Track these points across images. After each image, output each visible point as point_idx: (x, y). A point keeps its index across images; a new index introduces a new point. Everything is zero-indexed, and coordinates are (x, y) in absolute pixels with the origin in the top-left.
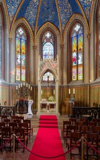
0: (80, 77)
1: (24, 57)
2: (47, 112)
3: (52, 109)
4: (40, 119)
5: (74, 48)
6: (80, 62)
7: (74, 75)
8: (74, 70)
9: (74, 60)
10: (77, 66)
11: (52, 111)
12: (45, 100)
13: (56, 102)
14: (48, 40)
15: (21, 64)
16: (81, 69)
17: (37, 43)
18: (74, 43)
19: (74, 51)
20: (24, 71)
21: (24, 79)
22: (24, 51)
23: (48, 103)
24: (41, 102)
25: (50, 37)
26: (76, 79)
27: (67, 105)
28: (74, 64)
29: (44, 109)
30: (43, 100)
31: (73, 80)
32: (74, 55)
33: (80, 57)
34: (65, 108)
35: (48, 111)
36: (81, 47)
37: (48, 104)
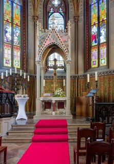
0: (103, 62)
1: (18, 32)
2: (53, 114)
3: (61, 110)
5: (94, 20)
6: (103, 39)
7: (94, 59)
8: (94, 52)
9: (94, 37)
10: (99, 45)
11: (62, 113)
12: (49, 94)
13: (67, 98)
14: (56, 10)
16: (104, 50)
17: (40, 12)
19: (95, 24)
21: (17, 64)
23: (54, 99)
24: (42, 99)
26: (96, 66)
27: (84, 102)
28: (94, 44)
29: (48, 111)
30: (45, 95)
32: (94, 30)
33: (103, 32)
34: (81, 108)
36: (104, 17)
37: (53, 102)
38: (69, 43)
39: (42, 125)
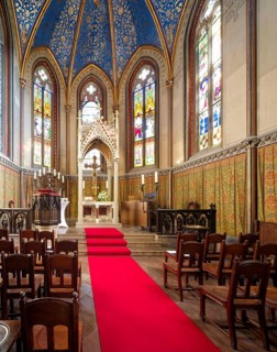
0: (151, 160)
1: (48, 123)
2: (97, 222)
3: (103, 217)
4: (87, 237)
5: (138, 110)
6: (150, 133)
7: (138, 155)
8: (138, 149)
9: (138, 131)
10: (144, 141)
11: (104, 221)
12: (91, 198)
14: (91, 99)
15: (43, 135)
16: (151, 147)
17: (73, 101)
18: (138, 101)
19: (139, 115)
20: (48, 149)
21: (48, 162)
22: (48, 111)
23: (98, 204)
24: (84, 203)
25: (95, 93)
26: (141, 165)
27: (132, 208)
28: (137, 139)
29: (88, 217)
30: (87, 198)
31: (136, 165)
33: (150, 124)
34: (128, 215)
35: (97, 220)
36: (151, 106)
37: (97, 207)
38: (117, 137)
39: (91, 234)
